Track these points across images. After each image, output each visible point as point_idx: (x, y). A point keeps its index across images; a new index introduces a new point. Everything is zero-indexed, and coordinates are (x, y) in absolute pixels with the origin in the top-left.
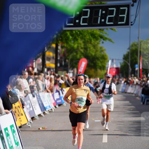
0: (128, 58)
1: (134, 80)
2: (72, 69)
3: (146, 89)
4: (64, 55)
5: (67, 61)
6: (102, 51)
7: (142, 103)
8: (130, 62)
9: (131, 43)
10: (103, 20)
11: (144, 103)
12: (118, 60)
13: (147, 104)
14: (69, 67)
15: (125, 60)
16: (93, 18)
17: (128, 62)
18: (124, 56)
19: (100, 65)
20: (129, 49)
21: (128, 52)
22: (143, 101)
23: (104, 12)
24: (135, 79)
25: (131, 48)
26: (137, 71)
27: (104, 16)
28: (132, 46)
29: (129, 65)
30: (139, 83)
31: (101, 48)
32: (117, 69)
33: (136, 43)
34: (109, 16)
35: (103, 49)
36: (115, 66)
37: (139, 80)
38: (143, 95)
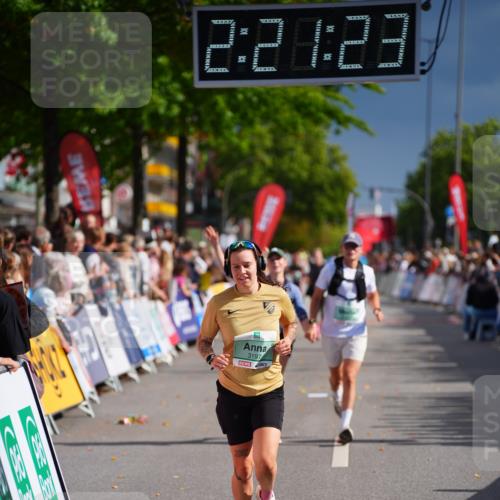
0: (423, 185)
1: (441, 257)
2: (236, 222)
3: (481, 288)
4: (209, 173)
5: (219, 193)
6: (334, 161)
7: (466, 336)
8: (428, 198)
9: (433, 136)
10: (327, 57)
11: (473, 336)
12: (390, 190)
13: (483, 339)
14: (225, 213)
15: (412, 193)
16: (294, 50)
17: (423, 197)
18: (410, 177)
19: (329, 207)
20: (425, 154)
21: (424, 166)
22: (472, 327)
23: (330, 29)
24: (445, 255)
25: (431, 153)
26: (453, 227)
27: (330, 44)
28: (436, 143)
29: (426, 206)
30: (458, 268)
31: (332, 151)
32: (386, 220)
33: (447, 135)
34: (347, 43)
35: (340, 153)
36: (379, 211)
37: (460, 258)
38: (470, 310)
